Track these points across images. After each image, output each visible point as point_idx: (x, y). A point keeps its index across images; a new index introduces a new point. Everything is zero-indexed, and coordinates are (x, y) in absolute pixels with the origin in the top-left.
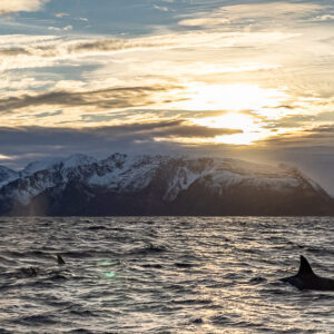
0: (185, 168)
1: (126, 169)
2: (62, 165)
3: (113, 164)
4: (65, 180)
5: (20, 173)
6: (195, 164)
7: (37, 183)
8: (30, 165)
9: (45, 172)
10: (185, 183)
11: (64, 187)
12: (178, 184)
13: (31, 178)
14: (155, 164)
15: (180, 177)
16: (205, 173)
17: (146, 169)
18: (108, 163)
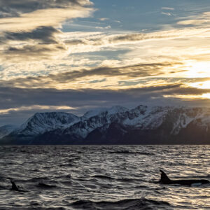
0: (184, 114)
1: (146, 115)
2: (107, 113)
3: (139, 112)
4: (109, 122)
5: (81, 118)
6: (191, 112)
7: (92, 124)
8: (87, 113)
9: (96, 117)
10: (184, 124)
11: (108, 127)
12: (180, 125)
13: (87, 121)
14: (165, 112)
15: (181, 119)
16: (197, 117)
17: (159, 115)
18: (136, 111)
